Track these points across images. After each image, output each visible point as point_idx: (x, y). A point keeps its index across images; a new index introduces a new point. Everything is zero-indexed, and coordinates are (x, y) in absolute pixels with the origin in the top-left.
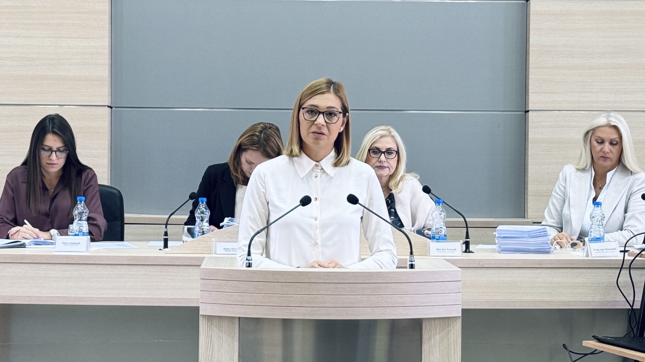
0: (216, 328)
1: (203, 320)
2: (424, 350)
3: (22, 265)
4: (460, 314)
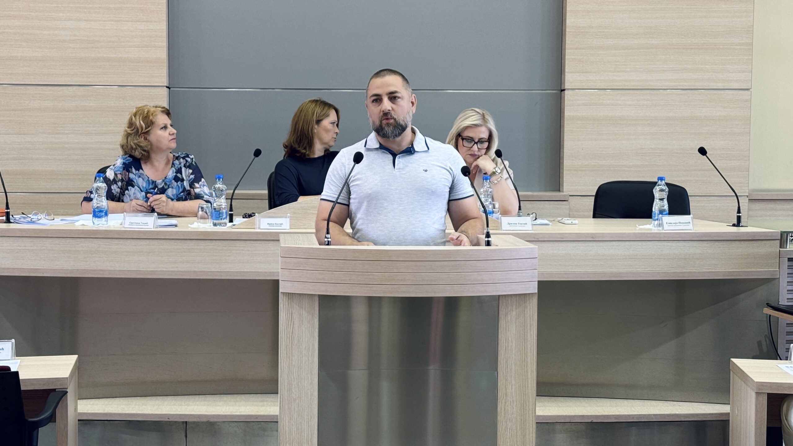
0: (297, 305)
1: (283, 297)
2: (501, 326)
3: (95, 240)
4: (536, 289)
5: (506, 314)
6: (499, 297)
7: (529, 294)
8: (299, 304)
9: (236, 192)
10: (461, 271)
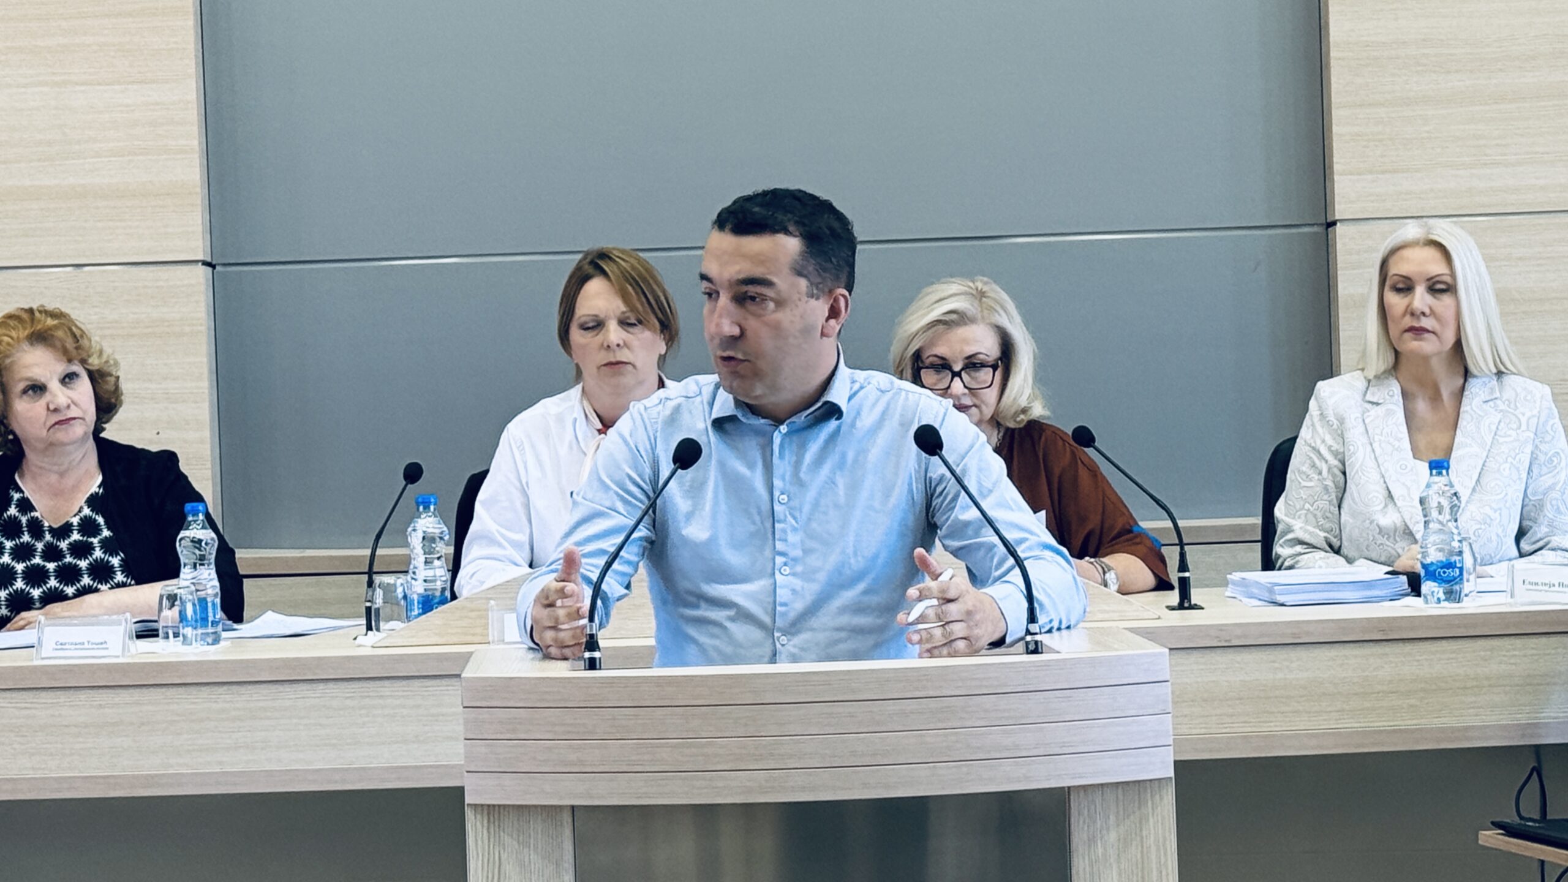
0: (512, 836)
1: (475, 819)
2: (1077, 872)
4: (1171, 773)
5: (1091, 841)
6: (1069, 792)
7: (1151, 781)
8: (519, 836)
9: (379, 552)
10: (959, 725)
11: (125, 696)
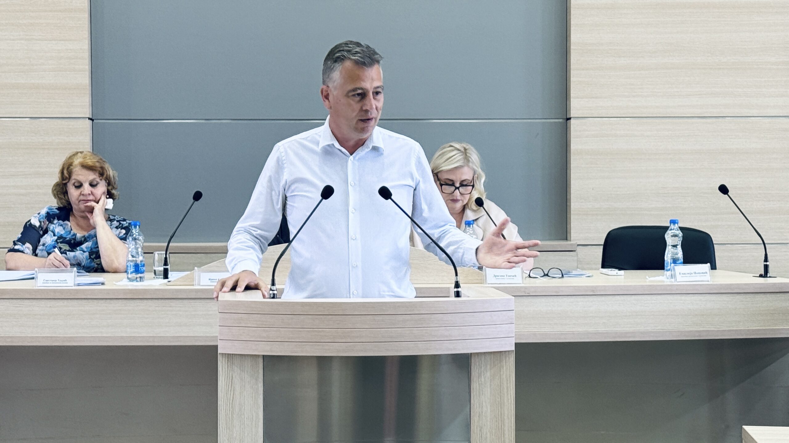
0: (238, 367)
1: (222, 359)
2: (473, 389)
4: (513, 348)
5: (479, 376)
6: (471, 355)
7: (505, 351)
8: (240, 367)
10: (425, 326)
11: (60, 303)
